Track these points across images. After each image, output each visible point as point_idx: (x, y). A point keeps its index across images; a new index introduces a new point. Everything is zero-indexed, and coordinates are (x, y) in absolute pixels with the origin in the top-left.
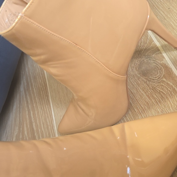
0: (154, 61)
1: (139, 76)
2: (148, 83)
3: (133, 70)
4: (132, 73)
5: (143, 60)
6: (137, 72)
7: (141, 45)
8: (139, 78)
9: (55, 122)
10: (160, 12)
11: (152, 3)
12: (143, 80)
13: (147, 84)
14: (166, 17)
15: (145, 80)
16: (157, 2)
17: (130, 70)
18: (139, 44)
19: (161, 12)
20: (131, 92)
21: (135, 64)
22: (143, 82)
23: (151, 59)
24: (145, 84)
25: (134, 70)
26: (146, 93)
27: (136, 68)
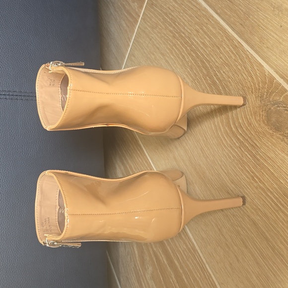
0: (285, 107)
1: (271, 132)
2: (286, 140)
3: (260, 125)
4: (260, 129)
5: (270, 109)
6: (266, 127)
7: (259, 86)
8: (272, 136)
10: (270, 35)
11: (255, 21)
12: (279, 138)
13: (285, 142)
14: (281, 41)
15: (281, 137)
16: (262, 19)
17: (257, 126)
18: (257, 86)
19: (272, 34)
20: (269, 157)
21: (260, 116)
22: (279, 140)
23: (279, 105)
24: (282, 143)
25: (263, 125)
27: (263, 122)
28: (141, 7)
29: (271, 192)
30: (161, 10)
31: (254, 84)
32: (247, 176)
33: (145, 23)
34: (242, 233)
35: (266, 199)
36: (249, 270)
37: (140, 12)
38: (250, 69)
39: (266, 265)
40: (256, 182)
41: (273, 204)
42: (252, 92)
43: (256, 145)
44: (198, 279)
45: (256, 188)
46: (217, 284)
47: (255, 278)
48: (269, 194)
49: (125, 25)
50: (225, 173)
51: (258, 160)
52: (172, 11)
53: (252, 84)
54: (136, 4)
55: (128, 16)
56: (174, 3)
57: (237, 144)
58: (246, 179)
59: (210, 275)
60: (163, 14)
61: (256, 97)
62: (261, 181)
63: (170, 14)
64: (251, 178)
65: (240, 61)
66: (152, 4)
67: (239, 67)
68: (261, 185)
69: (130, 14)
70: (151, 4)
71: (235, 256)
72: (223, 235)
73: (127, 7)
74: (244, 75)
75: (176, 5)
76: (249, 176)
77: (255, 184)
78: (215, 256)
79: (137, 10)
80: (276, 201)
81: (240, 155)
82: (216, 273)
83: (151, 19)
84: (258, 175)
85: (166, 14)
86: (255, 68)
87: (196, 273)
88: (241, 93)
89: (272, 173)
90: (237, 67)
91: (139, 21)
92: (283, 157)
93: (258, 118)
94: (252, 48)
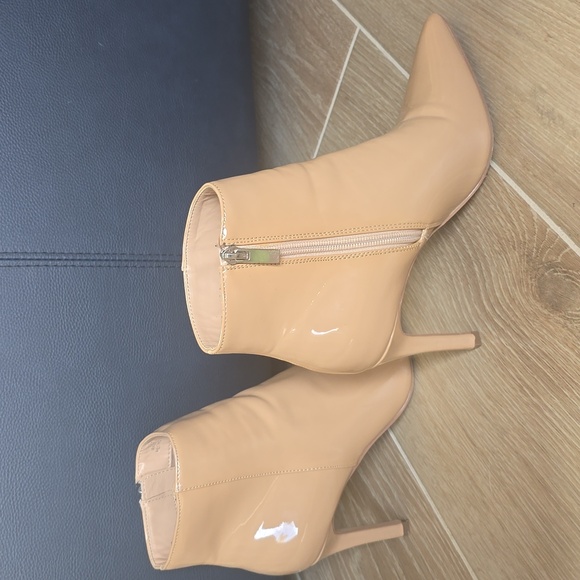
0: (565, 272)
1: (546, 312)
2: (569, 325)
3: (528, 301)
4: (529, 308)
5: (543, 275)
6: (538, 305)
7: (524, 238)
8: (547, 318)
9: (405, 456)
12: (558, 322)
13: (569, 329)
15: (562, 320)
17: (524, 303)
18: (521, 237)
21: (528, 286)
22: (560, 326)
23: (557, 269)
24: (564, 330)
25: (533, 301)
26: (572, 349)
27: (534, 296)
28: (328, 102)
29: (550, 411)
30: (362, 109)
31: (517, 235)
32: (511, 385)
33: (336, 129)
34: (507, 480)
35: (544, 423)
36: (521, 542)
37: (327, 111)
38: (509, 209)
39: (548, 532)
40: (527, 395)
41: (554, 431)
42: (514, 247)
43: (524, 334)
44: (439, 565)
45: (527, 405)
46: (470, 570)
47: (531, 556)
48: (547, 414)
49: (300, 132)
50: (477, 382)
51: (528, 358)
52: (381, 111)
53: (513, 234)
54: (319, 96)
55: (306, 117)
56: (382, 98)
57: (494, 333)
58: (511, 390)
59: (459, 556)
60: (365, 116)
61: (520, 256)
62: (534, 392)
63: (377, 116)
64: (518, 389)
65: (492, 196)
66: (347, 98)
67: (492, 207)
68: (535, 400)
69: (309, 113)
70: (344, 98)
71: (498, 520)
72: (477, 487)
73: (303, 100)
74: (500, 220)
75: (387, 102)
76: (515, 386)
77: (525, 399)
78: (465, 522)
79: (321, 107)
80: (558, 426)
81: (500, 351)
82: (469, 552)
83: (345, 124)
84: (529, 383)
85: (370, 116)
86: (518, 208)
87: (434, 554)
88: (497, 249)
89: (551, 380)
90: (488, 206)
91: (325, 126)
92: (567, 353)
93: (525, 290)
94: (511, 176)
